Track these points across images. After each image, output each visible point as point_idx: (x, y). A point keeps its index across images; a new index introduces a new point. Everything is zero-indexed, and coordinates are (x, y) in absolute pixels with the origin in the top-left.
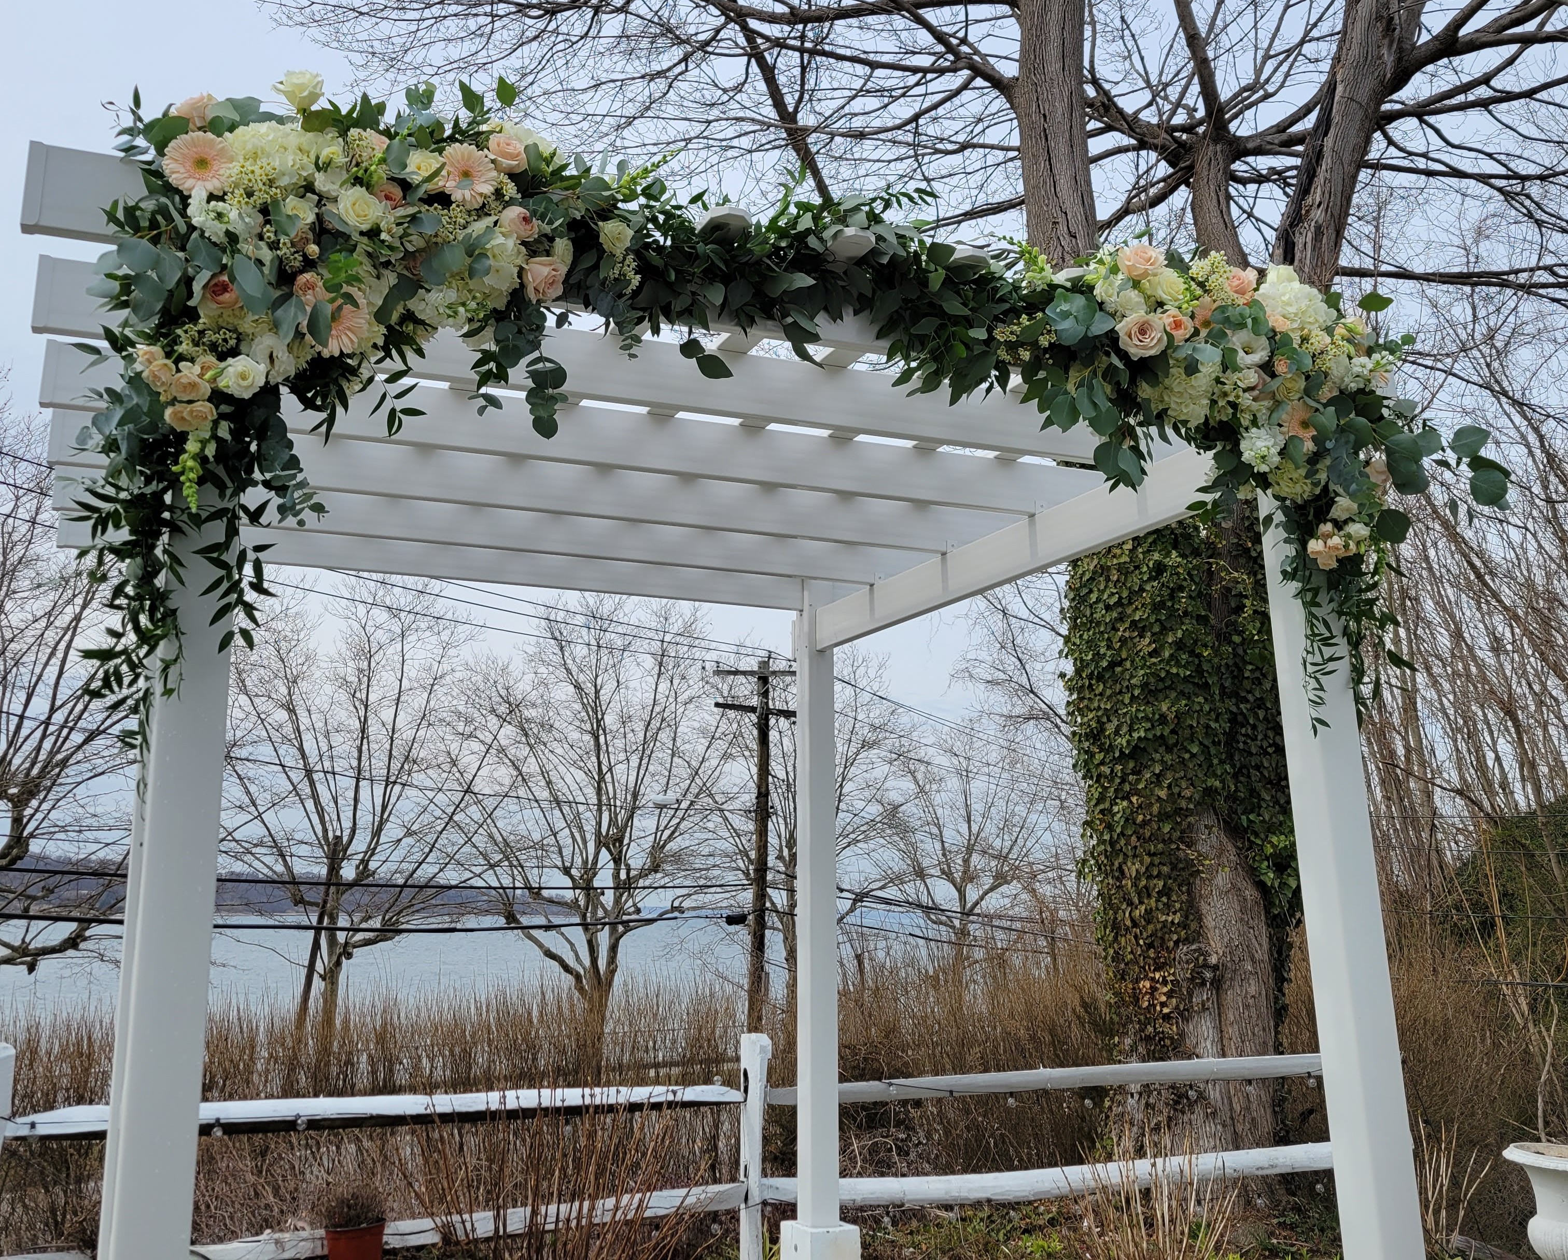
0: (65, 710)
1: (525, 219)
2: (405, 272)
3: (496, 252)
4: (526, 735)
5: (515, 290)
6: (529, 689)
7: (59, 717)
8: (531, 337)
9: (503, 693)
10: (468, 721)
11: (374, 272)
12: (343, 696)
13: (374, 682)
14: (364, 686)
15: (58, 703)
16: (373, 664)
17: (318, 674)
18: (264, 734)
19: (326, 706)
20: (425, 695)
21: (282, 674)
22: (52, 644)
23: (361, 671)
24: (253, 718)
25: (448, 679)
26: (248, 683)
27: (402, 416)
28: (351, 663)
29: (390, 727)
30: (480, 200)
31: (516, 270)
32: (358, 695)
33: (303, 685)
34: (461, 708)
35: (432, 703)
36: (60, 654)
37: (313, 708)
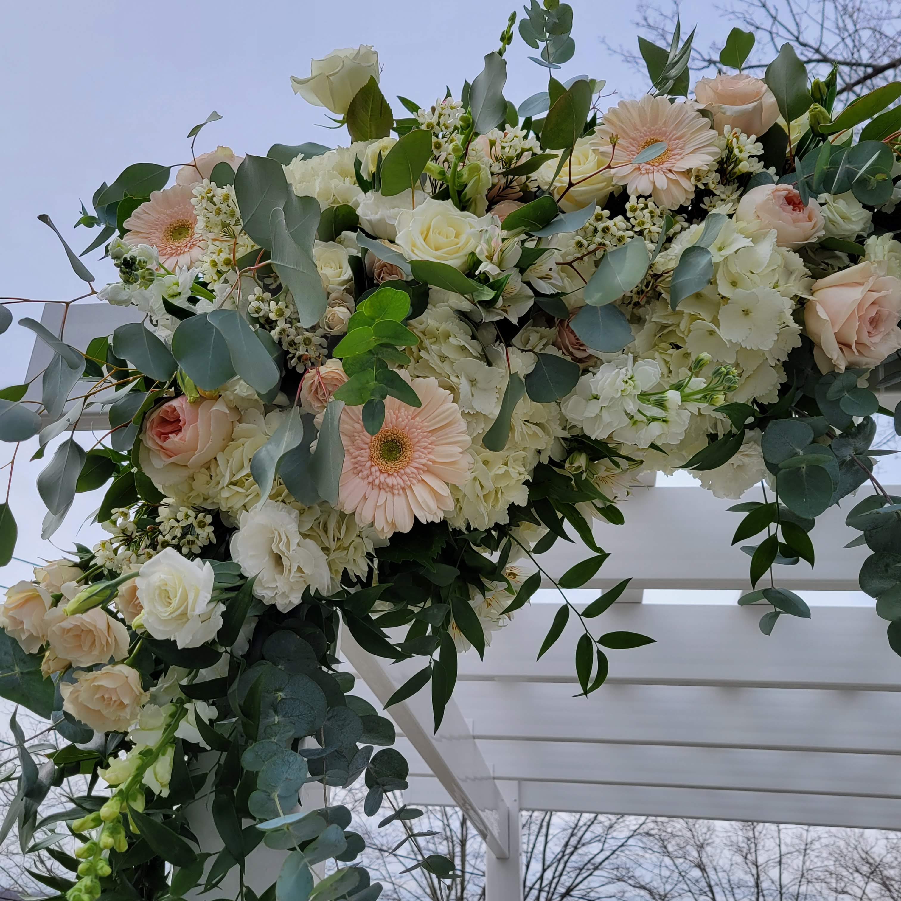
0: (552, 869)
1: (790, 200)
2: (552, 350)
3: (735, 268)
4: (890, 891)
5: (794, 353)
6: (884, 852)
7: (548, 875)
8: (848, 453)
9: (864, 856)
10: (840, 878)
11: (474, 347)
12: (739, 859)
13: (760, 847)
14: (753, 850)
15: (547, 863)
16: (757, 834)
17: (717, 841)
18: (686, 888)
19: (727, 867)
20: (801, 858)
21: (692, 842)
22: (539, 822)
23: (748, 839)
24: (676, 875)
25: (817, 845)
26: (670, 849)
27: (606, 650)
28: (740, 833)
29: (777, 884)
30: (689, 185)
31: (788, 306)
32: (749, 856)
33: (708, 849)
34: (832, 868)
35: (808, 863)
36: (544, 831)
37: (718, 868)
